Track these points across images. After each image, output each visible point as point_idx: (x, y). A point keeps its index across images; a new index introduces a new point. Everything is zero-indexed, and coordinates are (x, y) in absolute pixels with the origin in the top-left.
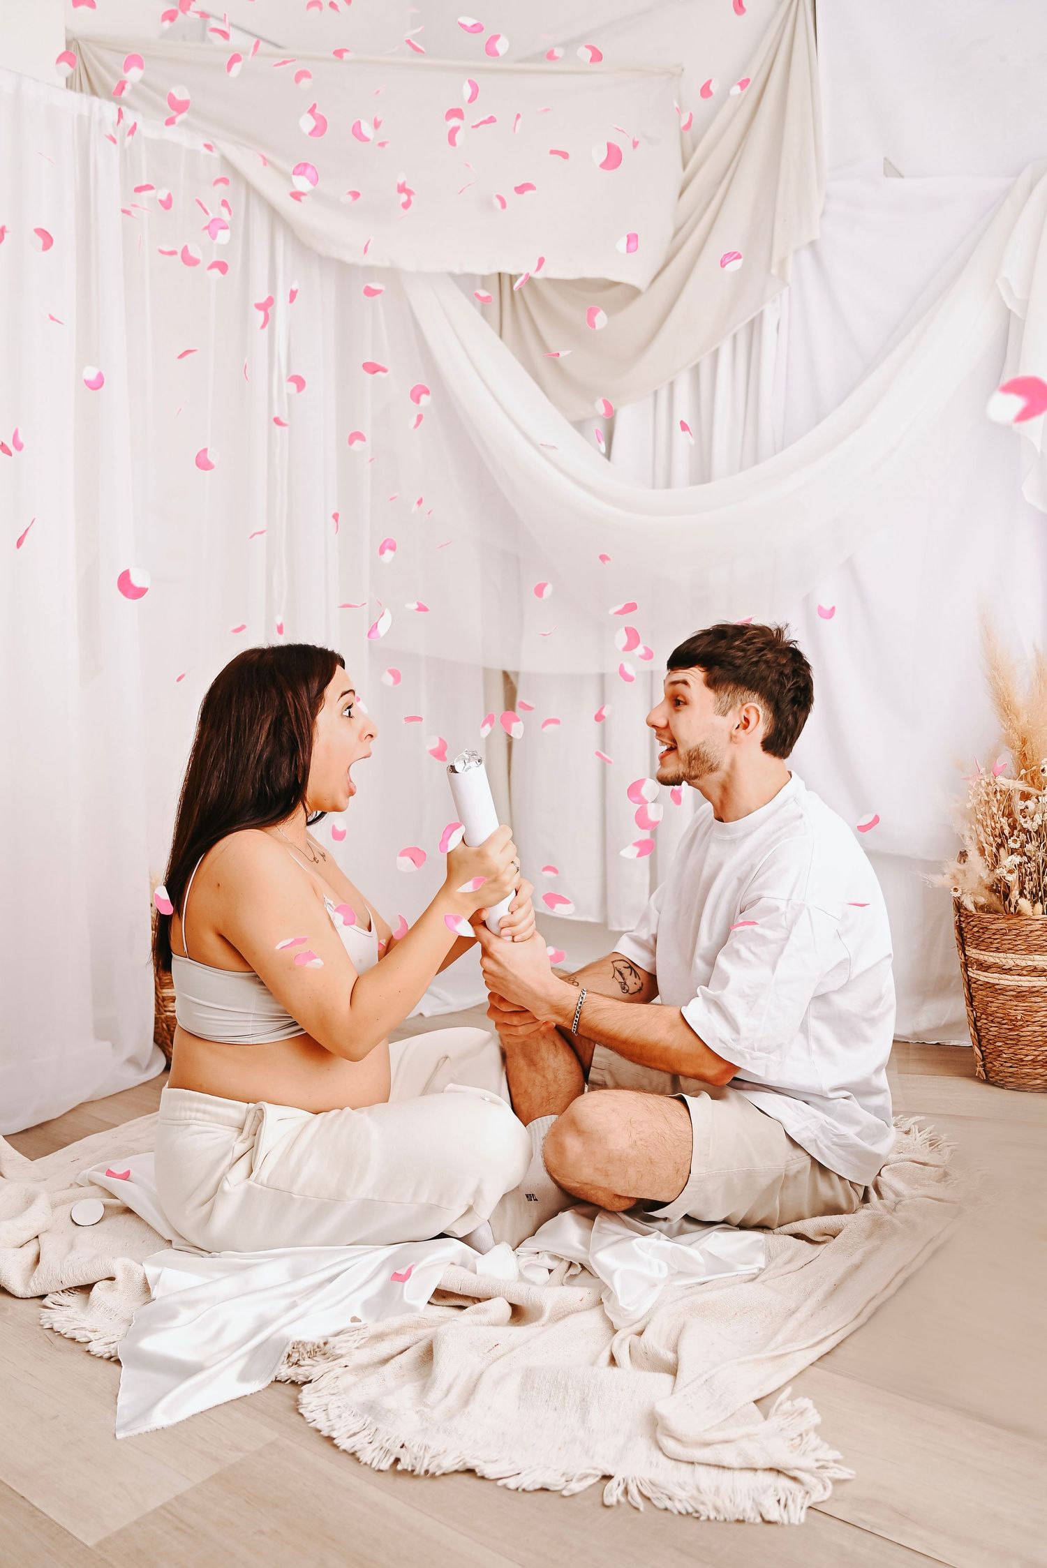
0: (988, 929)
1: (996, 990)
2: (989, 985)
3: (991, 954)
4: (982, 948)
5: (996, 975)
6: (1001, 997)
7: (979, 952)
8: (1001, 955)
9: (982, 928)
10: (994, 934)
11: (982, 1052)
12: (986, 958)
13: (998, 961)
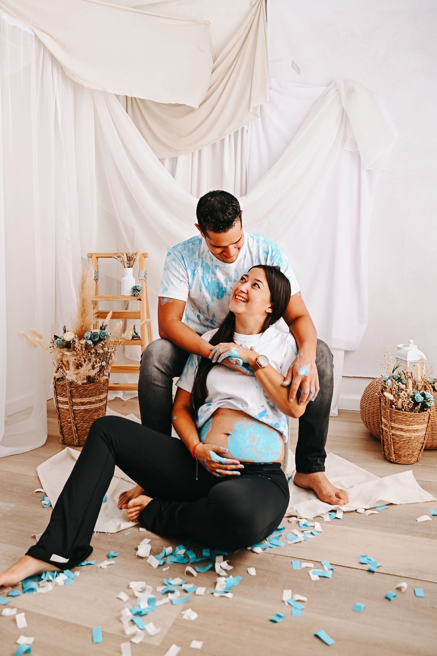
0: (88, 390)
1: (89, 411)
2: (86, 410)
3: (87, 398)
4: (83, 397)
5: (89, 406)
6: (90, 413)
7: (81, 399)
8: (91, 398)
9: (84, 390)
10: (89, 391)
11: (78, 435)
12: (85, 400)
13: (90, 400)
